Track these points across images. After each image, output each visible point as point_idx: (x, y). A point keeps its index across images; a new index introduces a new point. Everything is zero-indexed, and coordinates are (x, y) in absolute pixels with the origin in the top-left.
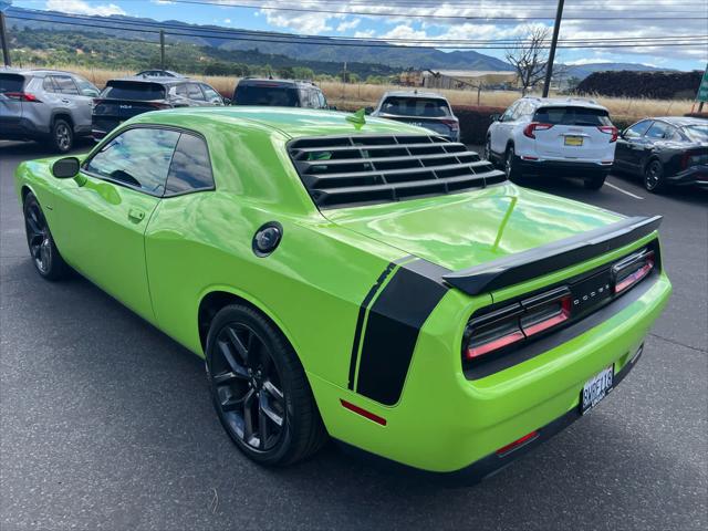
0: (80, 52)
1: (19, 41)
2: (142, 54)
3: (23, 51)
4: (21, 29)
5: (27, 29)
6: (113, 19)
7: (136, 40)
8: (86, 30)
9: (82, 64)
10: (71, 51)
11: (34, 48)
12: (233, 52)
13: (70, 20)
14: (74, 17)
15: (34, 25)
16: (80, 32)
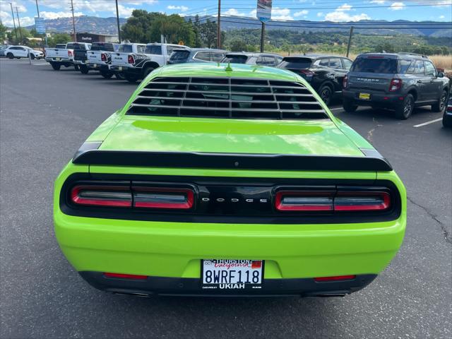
0: (336, 44)
1: (305, 40)
2: (373, 43)
3: (305, 45)
4: (307, 33)
5: (311, 33)
6: (362, 22)
7: (371, 35)
8: (342, 30)
9: (335, 51)
10: (331, 44)
11: (311, 43)
12: (440, 38)
13: (336, 26)
14: (339, 24)
15: (314, 30)
16: (339, 33)
